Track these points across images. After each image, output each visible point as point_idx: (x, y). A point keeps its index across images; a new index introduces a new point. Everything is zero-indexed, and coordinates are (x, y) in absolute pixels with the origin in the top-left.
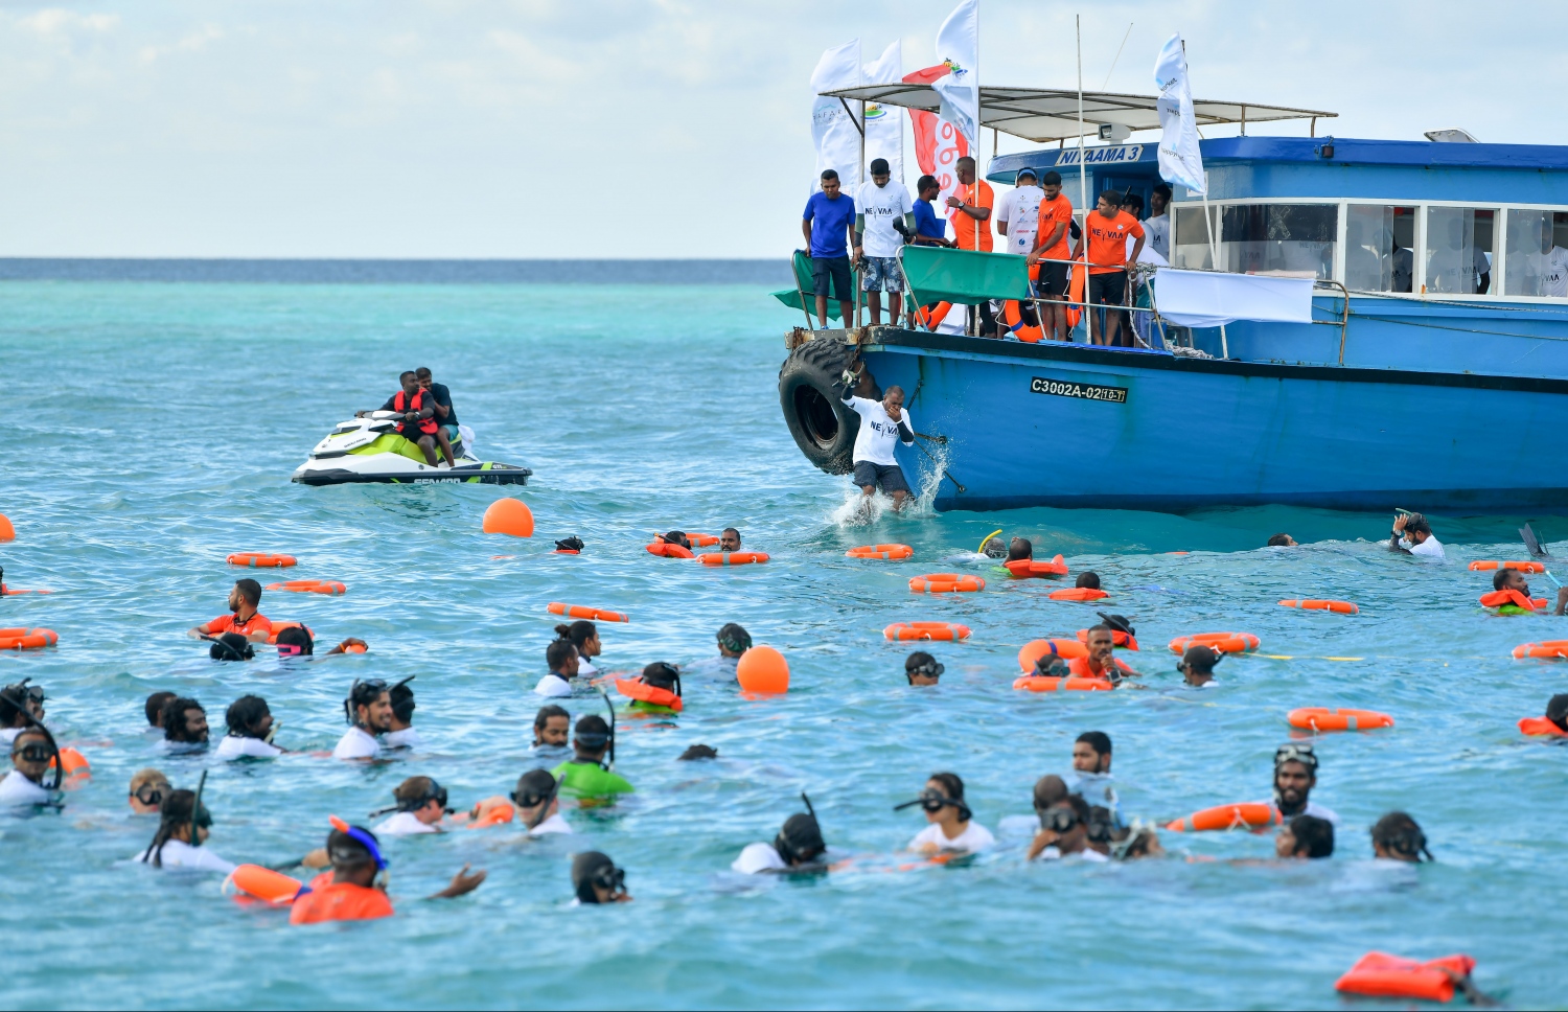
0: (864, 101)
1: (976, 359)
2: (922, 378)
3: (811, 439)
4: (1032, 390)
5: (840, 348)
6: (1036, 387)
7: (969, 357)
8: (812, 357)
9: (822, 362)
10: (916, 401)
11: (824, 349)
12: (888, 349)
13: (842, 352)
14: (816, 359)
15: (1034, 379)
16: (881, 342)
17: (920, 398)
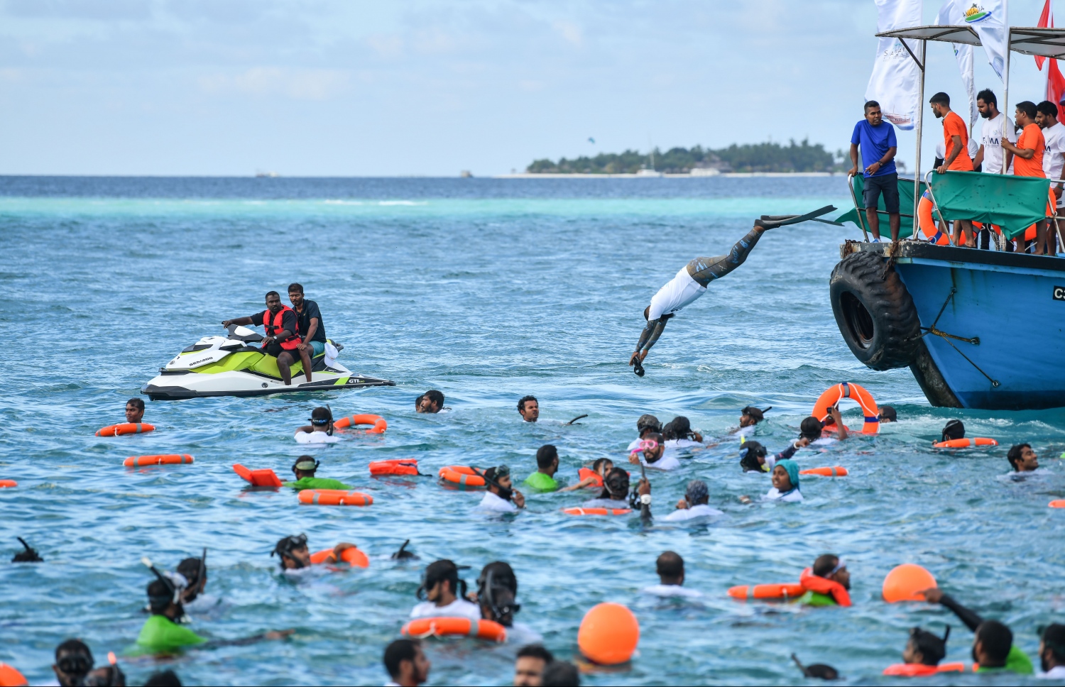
0: (925, 40)
1: (997, 270)
2: (955, 286)
3: (857, 339)
4: (1054, 298)
5: (876, 259)
6: (1058, 295)
7: (991, 268)
8: (851, 268)
9: (859, 273)
10: (949, 306)
11: (862, 260)
12: (916, 261)
13: (877, 263)
14: (854, 270)
15: (1056, 288)
16: (909, 255)
17: (953, 303)
